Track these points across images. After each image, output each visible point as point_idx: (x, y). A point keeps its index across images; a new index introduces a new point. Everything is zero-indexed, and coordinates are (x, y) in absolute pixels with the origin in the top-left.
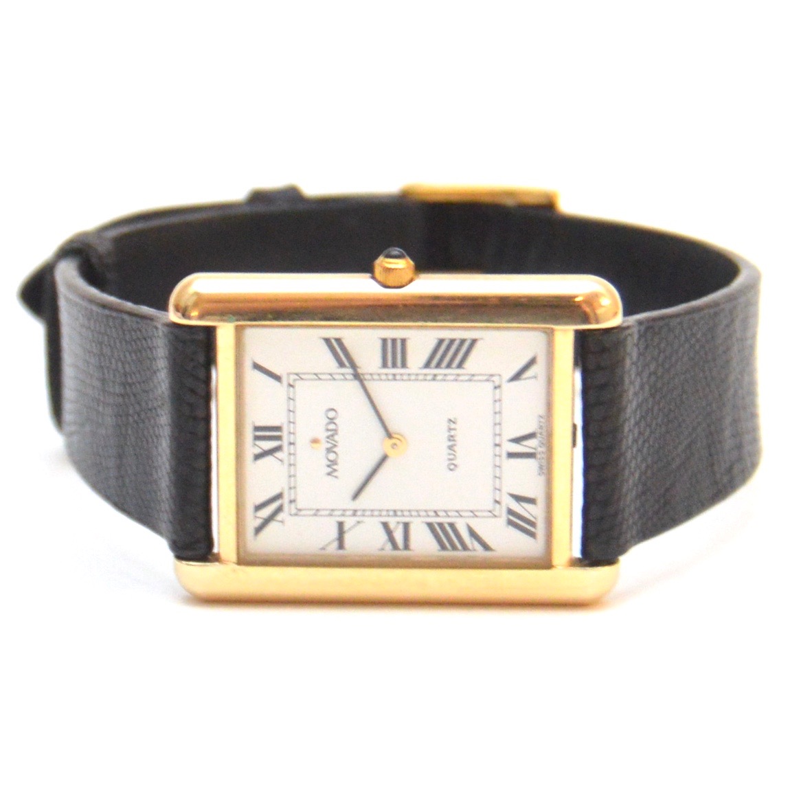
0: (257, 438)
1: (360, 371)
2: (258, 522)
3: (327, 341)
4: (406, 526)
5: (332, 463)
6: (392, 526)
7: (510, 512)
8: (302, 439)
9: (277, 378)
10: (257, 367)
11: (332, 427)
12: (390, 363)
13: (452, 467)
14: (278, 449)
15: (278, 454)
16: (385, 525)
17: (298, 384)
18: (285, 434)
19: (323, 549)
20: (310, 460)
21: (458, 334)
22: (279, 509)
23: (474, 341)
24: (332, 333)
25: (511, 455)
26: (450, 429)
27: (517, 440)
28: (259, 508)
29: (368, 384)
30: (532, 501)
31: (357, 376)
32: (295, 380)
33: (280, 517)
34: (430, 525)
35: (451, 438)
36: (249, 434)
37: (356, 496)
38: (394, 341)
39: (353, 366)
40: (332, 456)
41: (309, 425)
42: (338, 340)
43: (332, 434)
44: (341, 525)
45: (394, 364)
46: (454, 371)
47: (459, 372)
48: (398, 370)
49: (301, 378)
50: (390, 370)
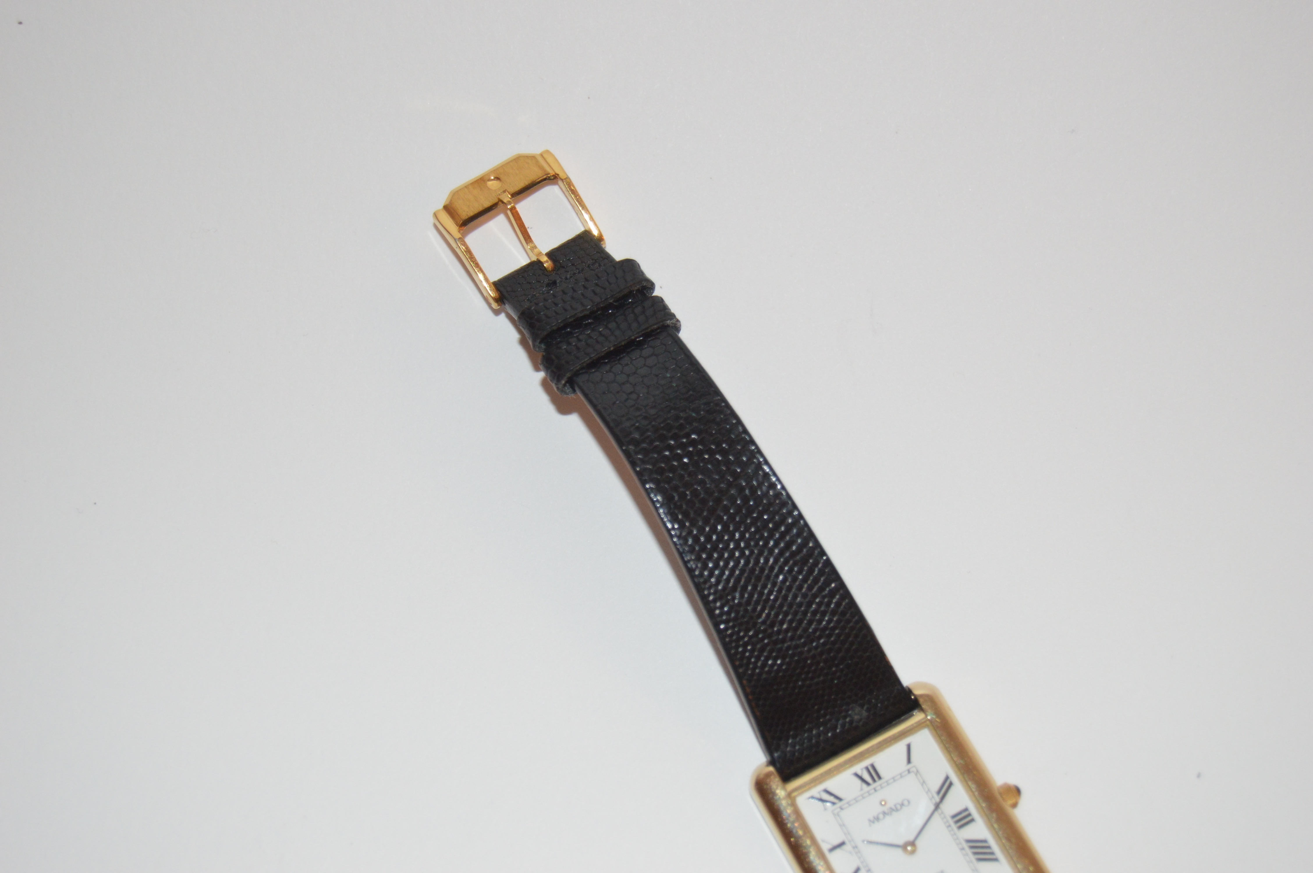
0: (867, 769)
1: (942, 806)
2: (818, 796)
3: (947, 778)
5: (877, 819)
8: (881, 795)
9: (909, 761)
10: (909, 747)
11: (899, 807)
12: (956, 819)
14: (868, 784)
15: (864, 786)
16: (858, 869)
17: (912, 776)
18: (879, 782)
19: (823, 841)
20: (871, 805)
21: (995, 848)
22: (832, 804)
23: (996, 860)
24: (954, 778)
28: (826, 791)
29: (936, 814)
31: (937, 806)
32: (913, 772)
33: (827, 806)
36: (867, 763)
37: (867, 842)
38: (969, 815)
39: (942, 801)
40: (881, 816)
41: (890, 793)
42: (951, 784)
43: (895, 809)
44: (843, 844)
45: (957, 822)
46: (973, 858)
47: (975, 861)
48: (954, 827)
49: (916, 775)
50: (951, 822)
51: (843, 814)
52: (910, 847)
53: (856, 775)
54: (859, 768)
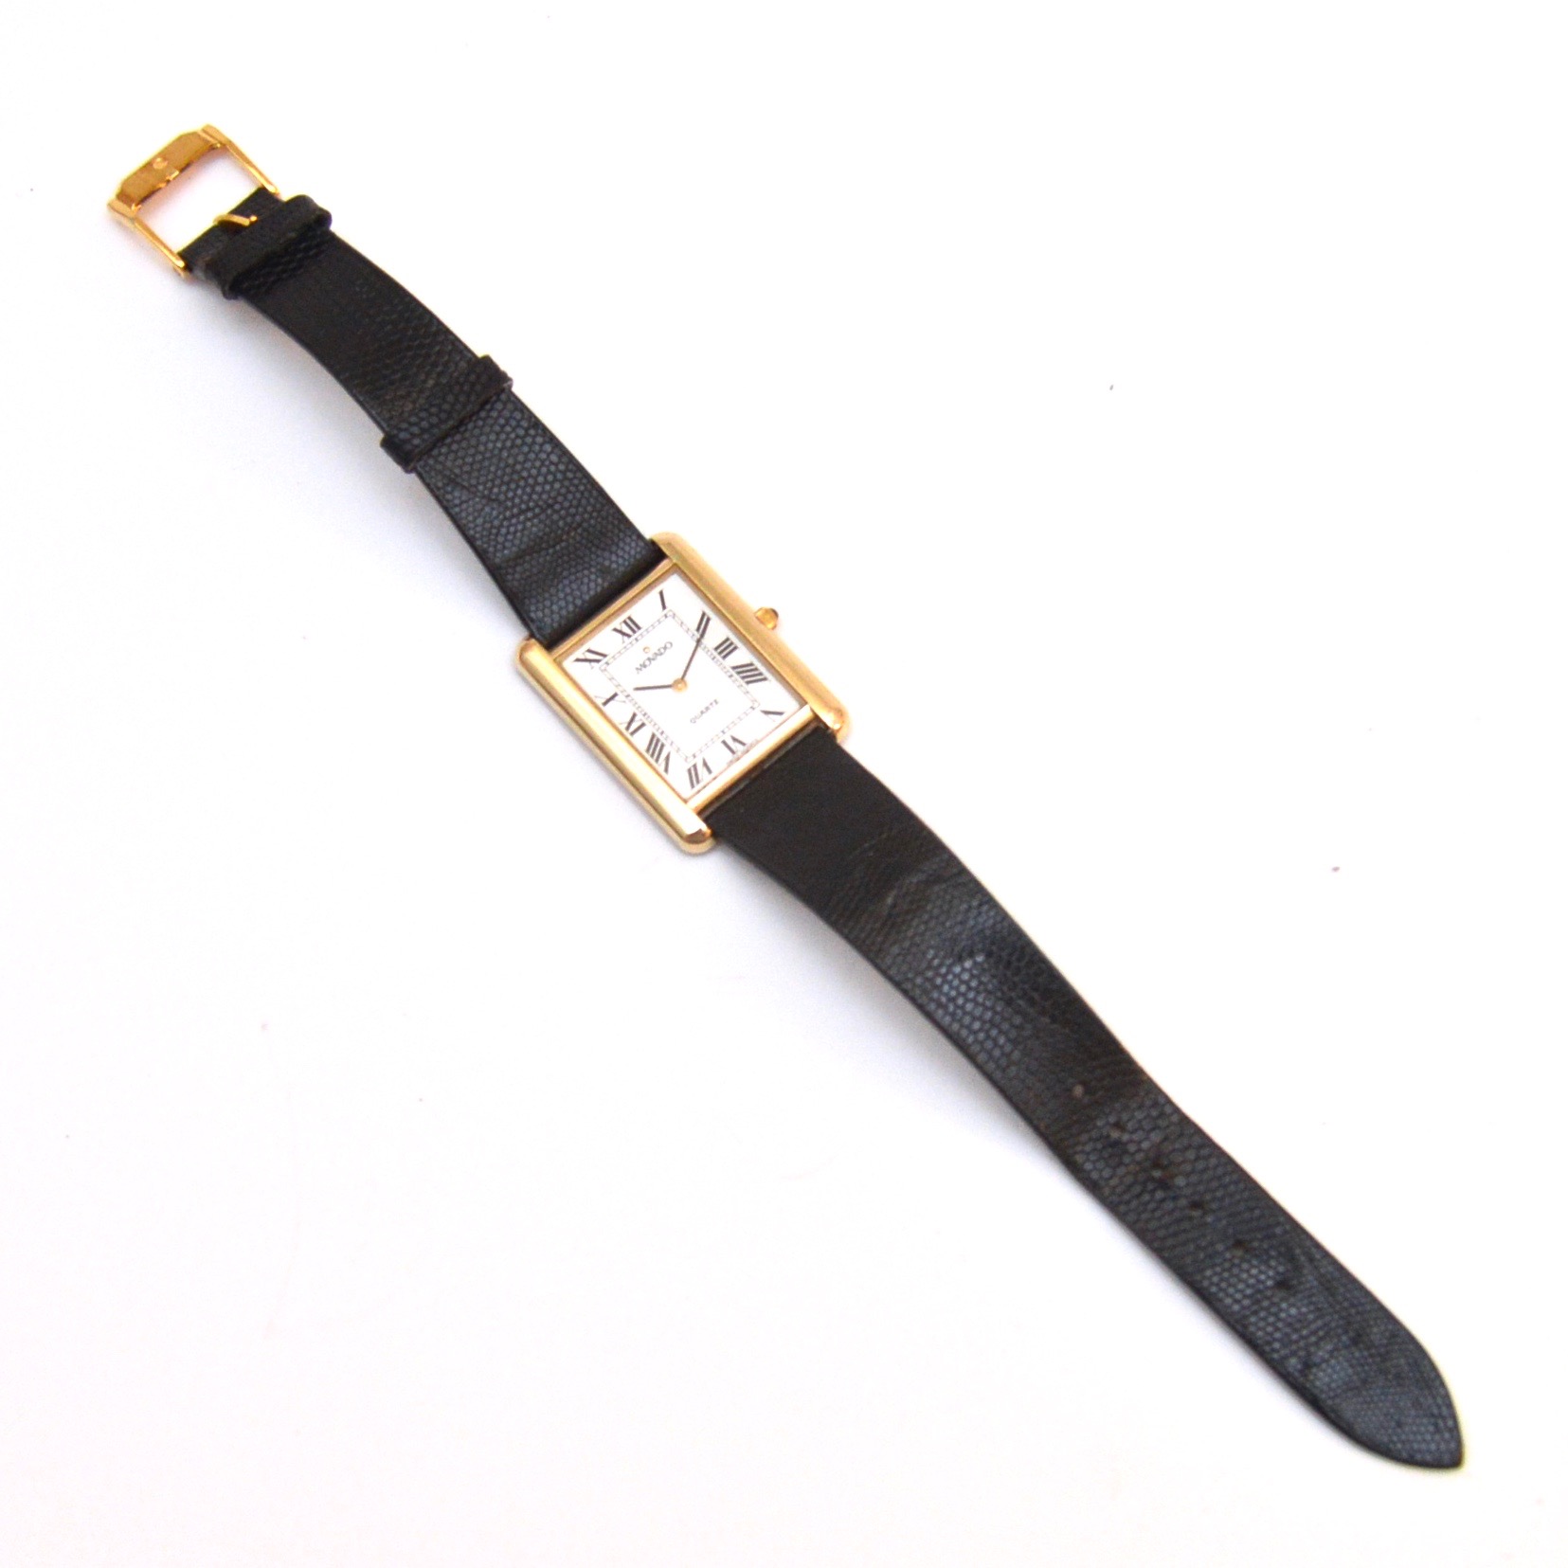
0: (625, 622)
1: (702, 640)
2: (582, 657)
3: (704, 615)
4: (643, 725)
5: (644, 666)
6: (637, 718)
7: (695, 766)
8: (642, 643)
9: (664, 607)
10: (661, 594)
11: (662, 651)
12: (719, 650)
13: (693, 721)
14: (629, 636)
15: (626, 638)
16: (634, 715)
17: (670, 619)
18: (639, 632)
19: (596, 697)
20: (636, 653)
21: (762, 669)
22: (598, 661)
23: (765, 679)
24: (710, 613)
25: (724, 742)
26: (711, 704)
27: (735, 740)
28: (589, 651)
29: (699, 650)
30: (709, 771)
31: (699, 641)
32: (670, 616)
33: (593, 664)
34: (653, 736)
35: (707, 709)
36: (624, 616)
37: (638, 689)
38: (732, 644)
39: (702, 636)
40: (647, 663)
41: (651, 640)
42: (708, 620)
43: (659, 653)
44: (615, 695)
45: (720, 653)
46: (742, 682)
47: (744, 685)
48: (719, 657)
49: (674, 618)
50: (715, 654)
51: (608, 668)
52: (680, 682)
53: (615, 630)
54: (617, 623)
